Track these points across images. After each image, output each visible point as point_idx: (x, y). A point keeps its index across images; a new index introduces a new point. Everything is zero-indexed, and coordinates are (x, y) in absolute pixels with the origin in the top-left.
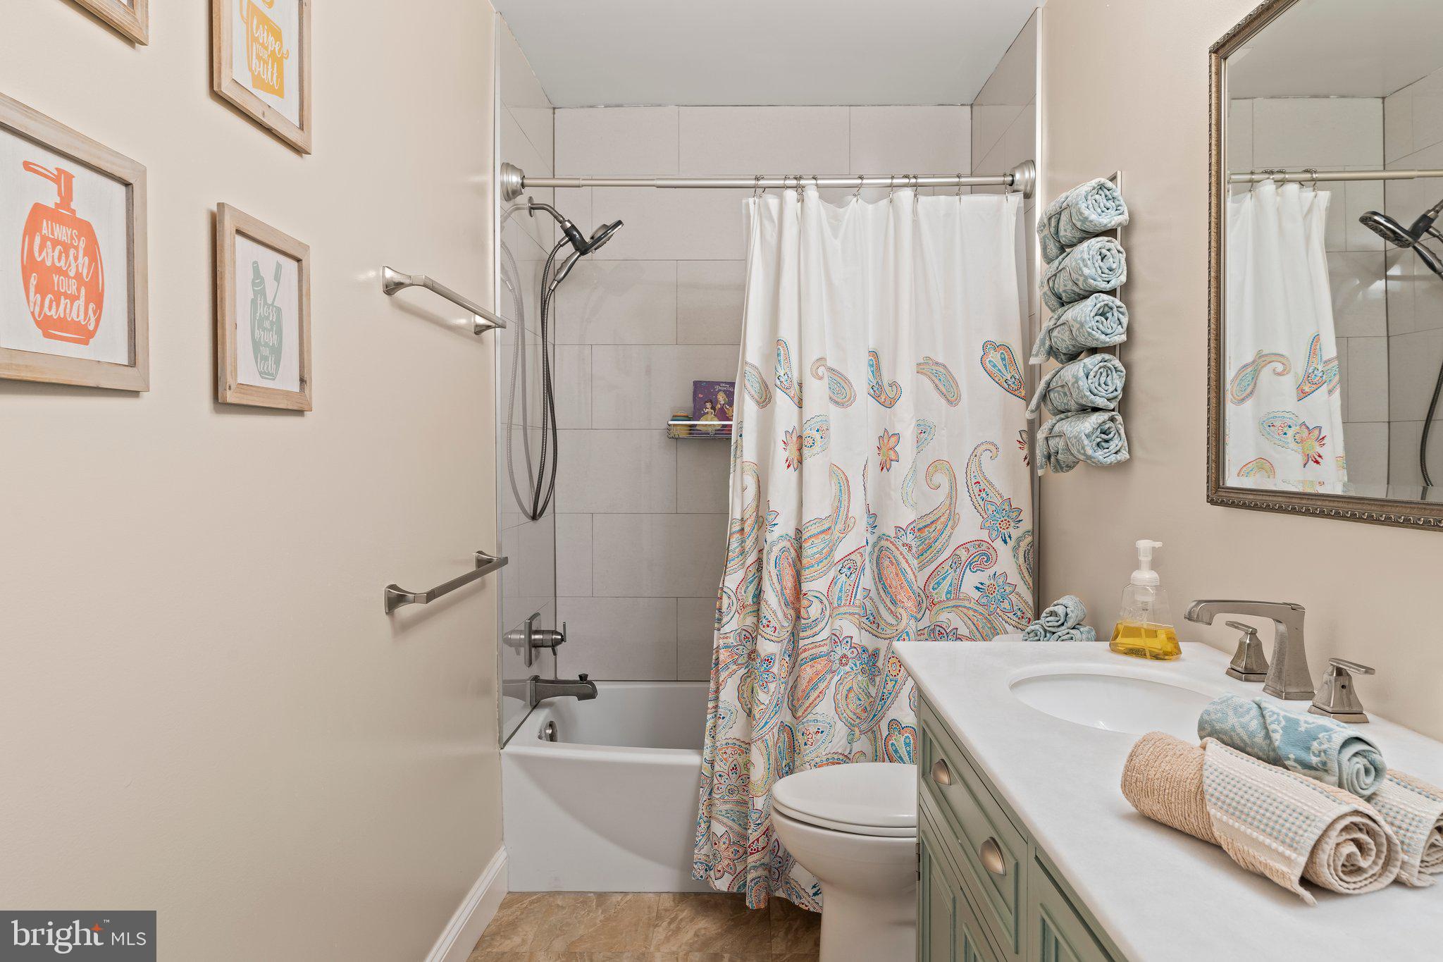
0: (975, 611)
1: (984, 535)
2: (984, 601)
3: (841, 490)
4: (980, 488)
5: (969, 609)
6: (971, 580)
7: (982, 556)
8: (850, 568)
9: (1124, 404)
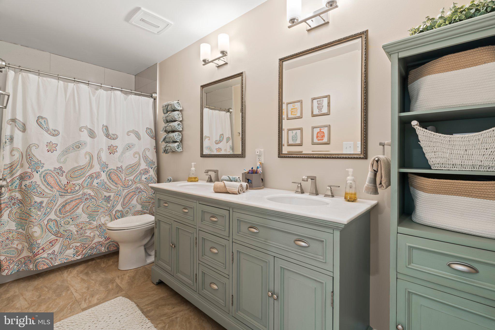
0: (145, 183)
1: (147, 167)
2: (147, 181)
3: (91, 158)
4: (146, 158)
5: (143, 183)
6: (144, 177)
7: (146, 172)
8: (91, 177)
9: (181, 141)
